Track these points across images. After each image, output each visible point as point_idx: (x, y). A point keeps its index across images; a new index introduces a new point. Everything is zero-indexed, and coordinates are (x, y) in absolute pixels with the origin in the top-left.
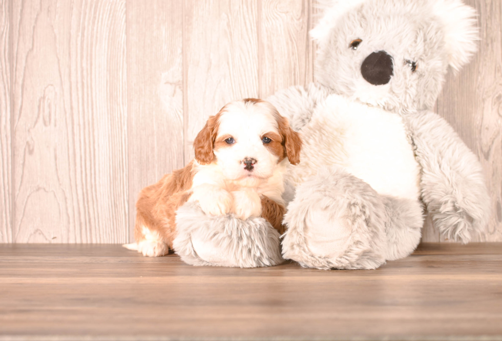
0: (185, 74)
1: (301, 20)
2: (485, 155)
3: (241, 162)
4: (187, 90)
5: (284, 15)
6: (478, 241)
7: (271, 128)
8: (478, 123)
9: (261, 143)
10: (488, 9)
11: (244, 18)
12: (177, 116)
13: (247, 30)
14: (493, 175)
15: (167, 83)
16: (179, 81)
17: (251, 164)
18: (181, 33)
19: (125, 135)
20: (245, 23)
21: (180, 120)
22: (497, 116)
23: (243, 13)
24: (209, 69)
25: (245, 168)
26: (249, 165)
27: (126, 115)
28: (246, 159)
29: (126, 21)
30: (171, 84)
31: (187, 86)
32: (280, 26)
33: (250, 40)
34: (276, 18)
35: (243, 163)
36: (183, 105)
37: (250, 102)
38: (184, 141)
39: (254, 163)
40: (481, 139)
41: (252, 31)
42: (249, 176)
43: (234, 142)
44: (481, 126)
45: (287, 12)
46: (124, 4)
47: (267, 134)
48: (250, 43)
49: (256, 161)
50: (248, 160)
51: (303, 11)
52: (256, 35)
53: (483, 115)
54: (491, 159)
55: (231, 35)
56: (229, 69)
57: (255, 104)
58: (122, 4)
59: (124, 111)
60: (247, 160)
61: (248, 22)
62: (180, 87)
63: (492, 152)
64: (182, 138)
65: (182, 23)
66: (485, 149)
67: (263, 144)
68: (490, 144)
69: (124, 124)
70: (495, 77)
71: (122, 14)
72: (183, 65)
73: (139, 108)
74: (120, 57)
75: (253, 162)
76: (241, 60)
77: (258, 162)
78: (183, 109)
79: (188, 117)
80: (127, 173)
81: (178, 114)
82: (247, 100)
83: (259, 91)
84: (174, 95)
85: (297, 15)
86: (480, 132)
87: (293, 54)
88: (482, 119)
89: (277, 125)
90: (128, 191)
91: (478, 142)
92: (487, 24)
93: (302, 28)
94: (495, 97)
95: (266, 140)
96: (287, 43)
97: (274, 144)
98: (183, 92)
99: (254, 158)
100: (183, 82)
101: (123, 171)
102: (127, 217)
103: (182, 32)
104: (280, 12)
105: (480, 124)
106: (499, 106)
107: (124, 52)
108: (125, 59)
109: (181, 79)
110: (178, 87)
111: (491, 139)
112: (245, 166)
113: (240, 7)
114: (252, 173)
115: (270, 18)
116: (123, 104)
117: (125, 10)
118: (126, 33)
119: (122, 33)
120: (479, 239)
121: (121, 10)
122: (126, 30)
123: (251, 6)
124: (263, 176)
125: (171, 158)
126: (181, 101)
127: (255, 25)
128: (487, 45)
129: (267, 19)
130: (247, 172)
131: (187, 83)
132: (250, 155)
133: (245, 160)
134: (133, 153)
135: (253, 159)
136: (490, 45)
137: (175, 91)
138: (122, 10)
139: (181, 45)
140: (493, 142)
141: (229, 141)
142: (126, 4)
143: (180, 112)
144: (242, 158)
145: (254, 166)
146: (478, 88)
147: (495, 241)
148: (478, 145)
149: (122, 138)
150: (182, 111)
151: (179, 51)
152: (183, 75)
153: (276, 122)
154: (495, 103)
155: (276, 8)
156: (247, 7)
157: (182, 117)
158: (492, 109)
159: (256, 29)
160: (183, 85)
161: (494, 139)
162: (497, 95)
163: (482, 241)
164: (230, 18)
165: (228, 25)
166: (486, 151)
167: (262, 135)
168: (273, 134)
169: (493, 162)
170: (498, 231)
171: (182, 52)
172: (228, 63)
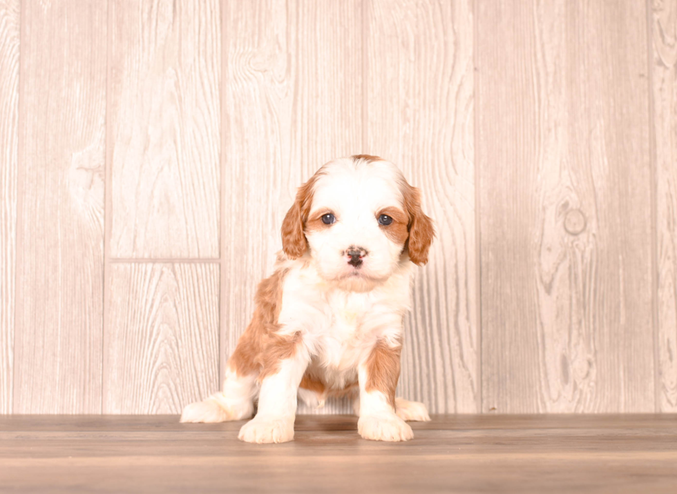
0: (108, 155)
1: (285, 83)
2: (545, 287)
3: (343, 253)
4: (111, 180)
5: (260, 74)
6: (536, 412)
7: (392, 201)
8: (536, 241)
9: (376, 223)
10: (551, 80)
11: (201, 77)
12: (95, 219)
13: (204, 94)
14: (557, 316)
15: (80, 168)
16: (100, 166)
17: (359, 256)
18: (104, 93)
19: (12, 245)
20: (202, 84)
21: (100, 225)
22: (563, 232)
23: (199, 68)
24: (145, 149)
25: (350, 263)
26: (356, 259)
27: (14, 214)
28: (352, 248)
29: (19, 73)
30: (86, 170)
31: (111, 175)
32: (254, 90)
33: (208, 109)
34: (249, 78)
35: (346, 254)
36: (105, 202)
37: (361, 159)
38: (104, 257)
39: (364, 256)
40: (540, 264)
41: (212, 97)
42: (356, 274)
43: (335, 220)
44: (541, 245)
45: (265, 71)
46: (16, 47)
47: (385, 210)
48: (209, 113)
49: (367, 253)
50: (355, 250)
51: (288, 70)
52: (218, 101)
53: (543, 229)
54: (555, 293)
55: (180, 100)
56: (177, 151)
57: (369, 162)
58: (13, 47)
59: (11, 210)
60: (352, 251)
61: (206, 82)
62: (100, 175)
63: (556, 284)
64: (102, 253)
65: (106, 80)
66: (547, 279)
67: (380, 226)
68: (553, 271)
69: (11, 228)
70: (560, 176)
71: (14, 61)
72: (105, 141)
73: (36, 204)
74: (8, 126)
75: (362, 253)
76: (195, 138)
77: (370, 255)
78: (104, 209)
79: (111, 220)
80: (13, 304)
81: (96, 216)
82: (359, 157)
83: (221, 184)
84: (90, 187)
85: (280, 76)
86: (540, 255)
87: (273, 132)
88: (542, 235)
89: (401, 197)
90: (13, 332)
91: (536, 269)
92: (549, 101)
93: (287, 95)
94: (560, 205)
95: (385, 219)
96: (265, 117)
97: (395, 226)
98: (105, 183)
99: (364, 248)
100: (105, 169)
101: (7, 301)
102: (11, 373)
103: (106, 92)
104: (255, 70)
105: (539, 243)
106: (566, 218)
107: (14, 119)
108: (15, 129)
109: (102, 164)
110: (97, 175)
111: (554, 264)
112: (349, 260)
113: (194, 60)
114: (360, 271)
115: (240, 79)
116: (10, 197)
117: (18, 54)
118: (19, 91)
119: (13, 90)
120: (538, 409)
121: (12, 56)
122: (19, 85)
123: (212, 59)
124: (377, 276)
125: (83, 282)
126: (102, 197)
127: (217, 87)
128: (550, 130)
129: (235, 79)
130: (351, 267)
131: (111, 169)
132: (357, 243)
133: (350, 250)
134: (24, 273)
135: (361, 249)
136: (553, 131)
137: (92, 181)
138: (14, 56)
139: (104, 112)
140: (557, 269)
141: (328, 219)
142: (20, 47)
143: (100, 212)
144: (346, 247)
145: (364, 259)
146: (536, 191)
147: (560, 412)
148: (537, 272)
149: (6, 249)
150: (102, 211)
151: (101, 121)
152: (105, 157)
153: (400, 193)
154: (560, 213)
155: (249, 63)
156: (206, 61)
157: (102, 221)
158: (556, 222)
159: (218, 93)
160: (105, 172)
161: (559, 264)
162: (563, 202)
163: (541, 411)
164: (179, 75)
165: (177, 85)
166: (548, 282)
167: (377, 212)
168: (395, 211)
169: (557, 298)
170: (565, 397)
171: (106, 123)
172: (175, 142)
